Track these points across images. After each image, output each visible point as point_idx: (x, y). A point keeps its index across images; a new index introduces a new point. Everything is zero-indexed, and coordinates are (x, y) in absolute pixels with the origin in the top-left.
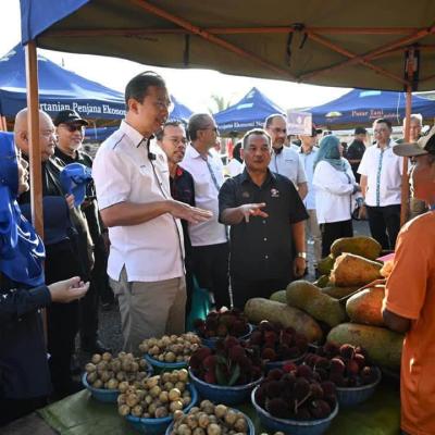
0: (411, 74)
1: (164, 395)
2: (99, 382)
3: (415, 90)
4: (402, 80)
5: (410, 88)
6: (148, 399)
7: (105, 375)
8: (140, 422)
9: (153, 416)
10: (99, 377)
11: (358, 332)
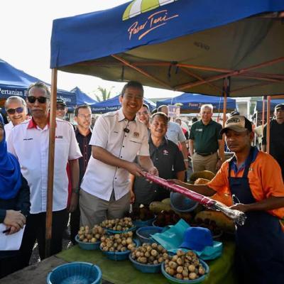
0: (226, 88)
1: (124, 242)
2: (86, 240)
3: (228, 96)
4: (222, 91)
5: (225, 95)
6: (115, 245)
7: (89, 236)
8: (114, 254)
9: (120, 251)
10: (85, 237)
11: (210, 214)
